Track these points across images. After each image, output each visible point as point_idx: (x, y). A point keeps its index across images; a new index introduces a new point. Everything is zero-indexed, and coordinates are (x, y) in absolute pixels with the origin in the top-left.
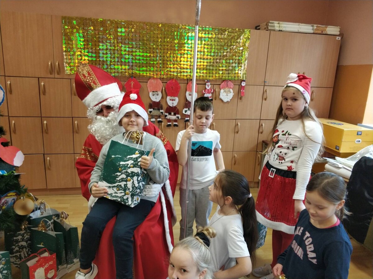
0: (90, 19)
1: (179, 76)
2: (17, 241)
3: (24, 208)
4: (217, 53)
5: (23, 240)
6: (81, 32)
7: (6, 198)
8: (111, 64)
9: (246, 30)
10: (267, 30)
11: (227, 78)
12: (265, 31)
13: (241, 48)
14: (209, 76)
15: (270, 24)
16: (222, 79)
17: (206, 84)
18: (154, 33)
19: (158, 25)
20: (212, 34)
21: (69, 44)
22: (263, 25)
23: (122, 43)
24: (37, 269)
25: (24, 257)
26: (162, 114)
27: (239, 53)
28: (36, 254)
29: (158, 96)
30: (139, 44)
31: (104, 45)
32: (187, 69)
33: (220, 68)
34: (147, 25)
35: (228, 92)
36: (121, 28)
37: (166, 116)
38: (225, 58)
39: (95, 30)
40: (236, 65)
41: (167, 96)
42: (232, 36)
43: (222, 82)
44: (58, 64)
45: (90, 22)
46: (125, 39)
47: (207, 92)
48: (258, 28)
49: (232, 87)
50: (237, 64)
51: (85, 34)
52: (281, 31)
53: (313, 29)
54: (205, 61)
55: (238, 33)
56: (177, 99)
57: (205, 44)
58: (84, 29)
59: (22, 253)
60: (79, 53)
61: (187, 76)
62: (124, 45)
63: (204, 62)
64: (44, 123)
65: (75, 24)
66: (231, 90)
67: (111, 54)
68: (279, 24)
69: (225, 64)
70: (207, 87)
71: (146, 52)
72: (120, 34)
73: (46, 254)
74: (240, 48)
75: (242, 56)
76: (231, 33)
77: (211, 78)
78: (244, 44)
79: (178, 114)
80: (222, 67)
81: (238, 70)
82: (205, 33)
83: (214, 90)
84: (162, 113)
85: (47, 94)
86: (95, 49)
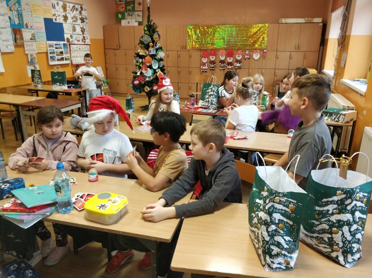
9: (266, 24)
16: (254, 48)
17: (246, 51)
21: (189, 37)
35: (257, 55)
37: (227, 67)
41: (227, 57)
43: (254, 50)
44: (185, 45)
47: (246, 55)
49: (259, 52)
52: (287, 23)
53: (305, 21)
56: (232, 58)
60: (193, 40)
64: (179, 70)
66: (259, 54)
68: (285, 19)
70: (246, 53)
77: (248, 48)
79: (232, 66)
83: (250, 54)
84: (225, 65)
85: (180, 57)
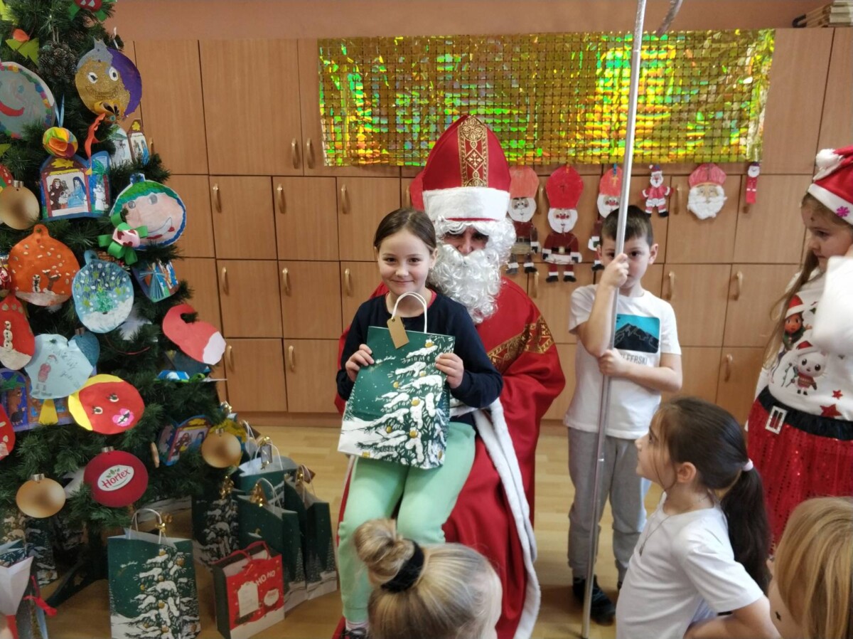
0: (377, 41)
1: (581, 159)
2: (213, 520)
3: (221, 451)
4: (682, 96)
5: (223, 519)
6: (358, 70)
7: (186, 430)
8: (422, 139)
9: (761, 32)
10: (826, 26)
11: (707, 158)
12: (819, 30)
13: (749, 80)
14: (660, 155)
15: (833, 10)
16: (692, 160)
17: (649, 175)
18: (520, 59)
19: (530, 40)
20: (667, 49)
21: (332, 99)
22: (815, 14)
23: (445, 89)
24: (243, 584)
25: (224, 555)
26: (536, 251)
27: (742, 93)
28: (243, 552)
29: (528, 208)
30: (486, 88)
31: (406, 96)
32: (601, 138)
33: (689, 134)
34: (503, 41)
35: (711, 194)
36: (444, 54)
37: (545, 256)
38: (703, 108)
39: (386, 63)
40: (733, 124)
41: (548, 207)
42: (722, 51)
43: (694, 169)
44: (311, 145)
45: (377, 47)
46: (454, 79)
47: (654, 194)
48: (800, 23)
49: (721, 180)
50: (735, 121)
51: (367, 74)
54: (650, 117)
55: (742, 41)
56: (574, 214)
57: (648, 77)
58: (363, 63)
59: (221, 546)
60: (354, 118)
61: (600, 156)
62: (449, 92)
63: (645, 121)
64: (282, 274)
65: (345, 53)
66: (720, 189)
67: (420, 116)
69: (703, 123)
70: (653, 182)
71: (502, 107)
72: (443, 69)
73: (263, 555)
74: (744, 78)
75: (750, 100)
76: (719, 41)
77: (664, 160)
78: (757, 68)
79: (576, 250)
80: (695, 130)
81: (740, 136)
82: (650, 49)
83: (672, 190)
84: (535, 248)
85: (288, 211)
86: (388, 107)
